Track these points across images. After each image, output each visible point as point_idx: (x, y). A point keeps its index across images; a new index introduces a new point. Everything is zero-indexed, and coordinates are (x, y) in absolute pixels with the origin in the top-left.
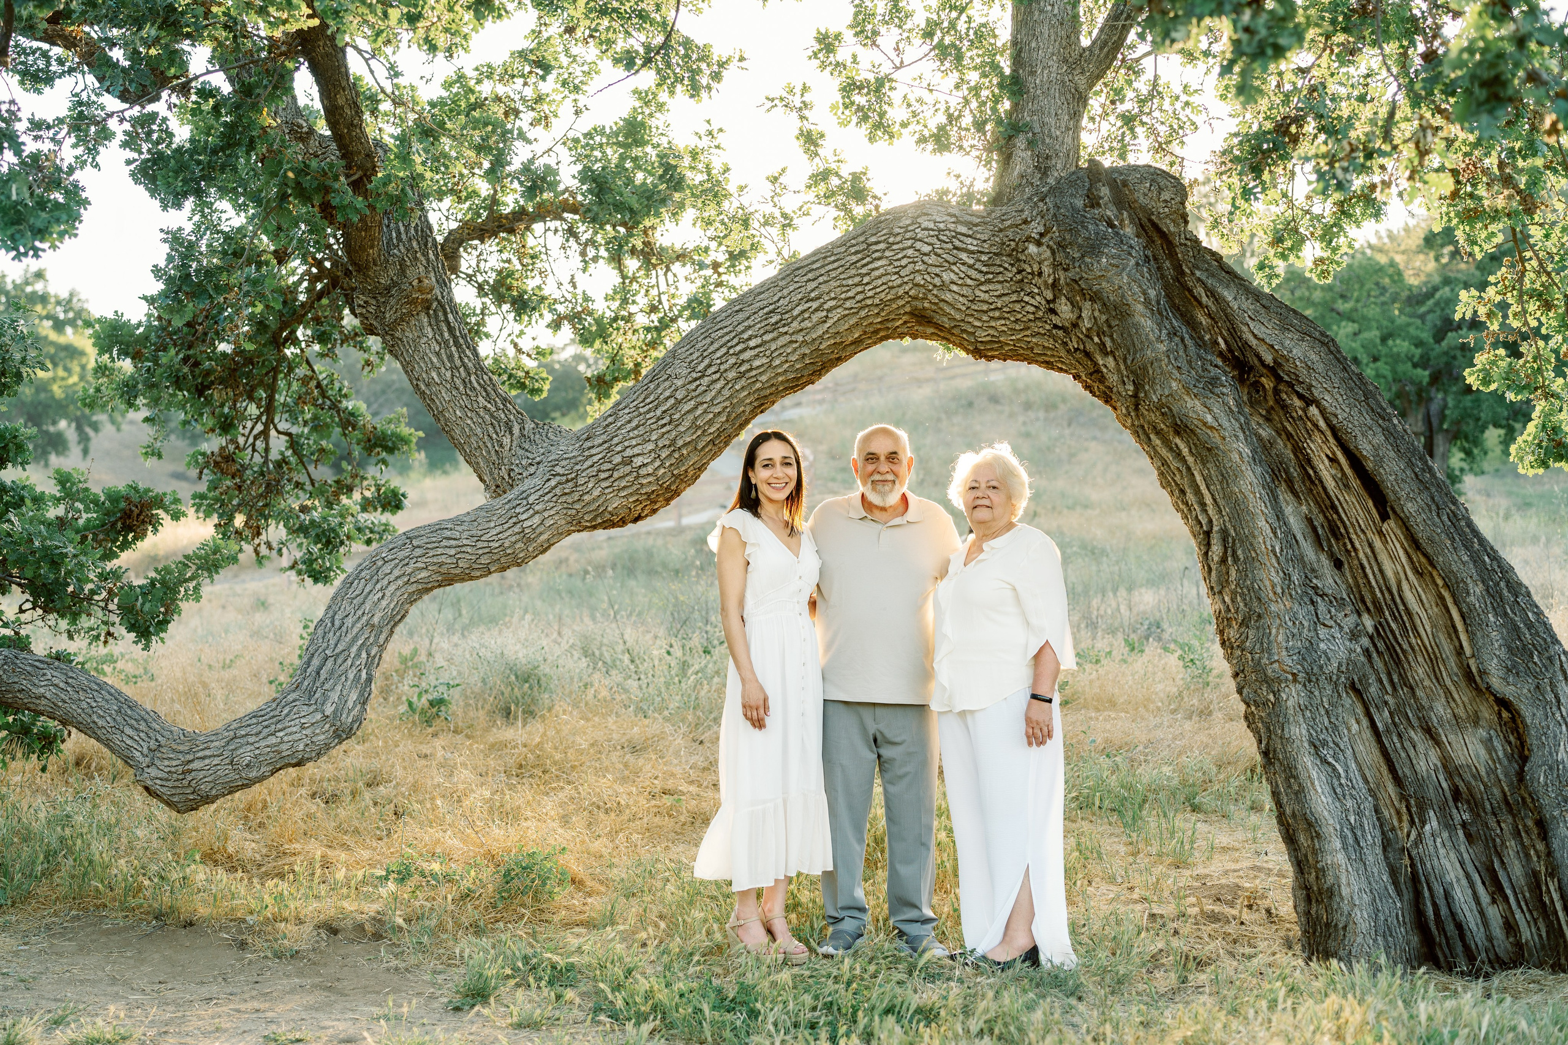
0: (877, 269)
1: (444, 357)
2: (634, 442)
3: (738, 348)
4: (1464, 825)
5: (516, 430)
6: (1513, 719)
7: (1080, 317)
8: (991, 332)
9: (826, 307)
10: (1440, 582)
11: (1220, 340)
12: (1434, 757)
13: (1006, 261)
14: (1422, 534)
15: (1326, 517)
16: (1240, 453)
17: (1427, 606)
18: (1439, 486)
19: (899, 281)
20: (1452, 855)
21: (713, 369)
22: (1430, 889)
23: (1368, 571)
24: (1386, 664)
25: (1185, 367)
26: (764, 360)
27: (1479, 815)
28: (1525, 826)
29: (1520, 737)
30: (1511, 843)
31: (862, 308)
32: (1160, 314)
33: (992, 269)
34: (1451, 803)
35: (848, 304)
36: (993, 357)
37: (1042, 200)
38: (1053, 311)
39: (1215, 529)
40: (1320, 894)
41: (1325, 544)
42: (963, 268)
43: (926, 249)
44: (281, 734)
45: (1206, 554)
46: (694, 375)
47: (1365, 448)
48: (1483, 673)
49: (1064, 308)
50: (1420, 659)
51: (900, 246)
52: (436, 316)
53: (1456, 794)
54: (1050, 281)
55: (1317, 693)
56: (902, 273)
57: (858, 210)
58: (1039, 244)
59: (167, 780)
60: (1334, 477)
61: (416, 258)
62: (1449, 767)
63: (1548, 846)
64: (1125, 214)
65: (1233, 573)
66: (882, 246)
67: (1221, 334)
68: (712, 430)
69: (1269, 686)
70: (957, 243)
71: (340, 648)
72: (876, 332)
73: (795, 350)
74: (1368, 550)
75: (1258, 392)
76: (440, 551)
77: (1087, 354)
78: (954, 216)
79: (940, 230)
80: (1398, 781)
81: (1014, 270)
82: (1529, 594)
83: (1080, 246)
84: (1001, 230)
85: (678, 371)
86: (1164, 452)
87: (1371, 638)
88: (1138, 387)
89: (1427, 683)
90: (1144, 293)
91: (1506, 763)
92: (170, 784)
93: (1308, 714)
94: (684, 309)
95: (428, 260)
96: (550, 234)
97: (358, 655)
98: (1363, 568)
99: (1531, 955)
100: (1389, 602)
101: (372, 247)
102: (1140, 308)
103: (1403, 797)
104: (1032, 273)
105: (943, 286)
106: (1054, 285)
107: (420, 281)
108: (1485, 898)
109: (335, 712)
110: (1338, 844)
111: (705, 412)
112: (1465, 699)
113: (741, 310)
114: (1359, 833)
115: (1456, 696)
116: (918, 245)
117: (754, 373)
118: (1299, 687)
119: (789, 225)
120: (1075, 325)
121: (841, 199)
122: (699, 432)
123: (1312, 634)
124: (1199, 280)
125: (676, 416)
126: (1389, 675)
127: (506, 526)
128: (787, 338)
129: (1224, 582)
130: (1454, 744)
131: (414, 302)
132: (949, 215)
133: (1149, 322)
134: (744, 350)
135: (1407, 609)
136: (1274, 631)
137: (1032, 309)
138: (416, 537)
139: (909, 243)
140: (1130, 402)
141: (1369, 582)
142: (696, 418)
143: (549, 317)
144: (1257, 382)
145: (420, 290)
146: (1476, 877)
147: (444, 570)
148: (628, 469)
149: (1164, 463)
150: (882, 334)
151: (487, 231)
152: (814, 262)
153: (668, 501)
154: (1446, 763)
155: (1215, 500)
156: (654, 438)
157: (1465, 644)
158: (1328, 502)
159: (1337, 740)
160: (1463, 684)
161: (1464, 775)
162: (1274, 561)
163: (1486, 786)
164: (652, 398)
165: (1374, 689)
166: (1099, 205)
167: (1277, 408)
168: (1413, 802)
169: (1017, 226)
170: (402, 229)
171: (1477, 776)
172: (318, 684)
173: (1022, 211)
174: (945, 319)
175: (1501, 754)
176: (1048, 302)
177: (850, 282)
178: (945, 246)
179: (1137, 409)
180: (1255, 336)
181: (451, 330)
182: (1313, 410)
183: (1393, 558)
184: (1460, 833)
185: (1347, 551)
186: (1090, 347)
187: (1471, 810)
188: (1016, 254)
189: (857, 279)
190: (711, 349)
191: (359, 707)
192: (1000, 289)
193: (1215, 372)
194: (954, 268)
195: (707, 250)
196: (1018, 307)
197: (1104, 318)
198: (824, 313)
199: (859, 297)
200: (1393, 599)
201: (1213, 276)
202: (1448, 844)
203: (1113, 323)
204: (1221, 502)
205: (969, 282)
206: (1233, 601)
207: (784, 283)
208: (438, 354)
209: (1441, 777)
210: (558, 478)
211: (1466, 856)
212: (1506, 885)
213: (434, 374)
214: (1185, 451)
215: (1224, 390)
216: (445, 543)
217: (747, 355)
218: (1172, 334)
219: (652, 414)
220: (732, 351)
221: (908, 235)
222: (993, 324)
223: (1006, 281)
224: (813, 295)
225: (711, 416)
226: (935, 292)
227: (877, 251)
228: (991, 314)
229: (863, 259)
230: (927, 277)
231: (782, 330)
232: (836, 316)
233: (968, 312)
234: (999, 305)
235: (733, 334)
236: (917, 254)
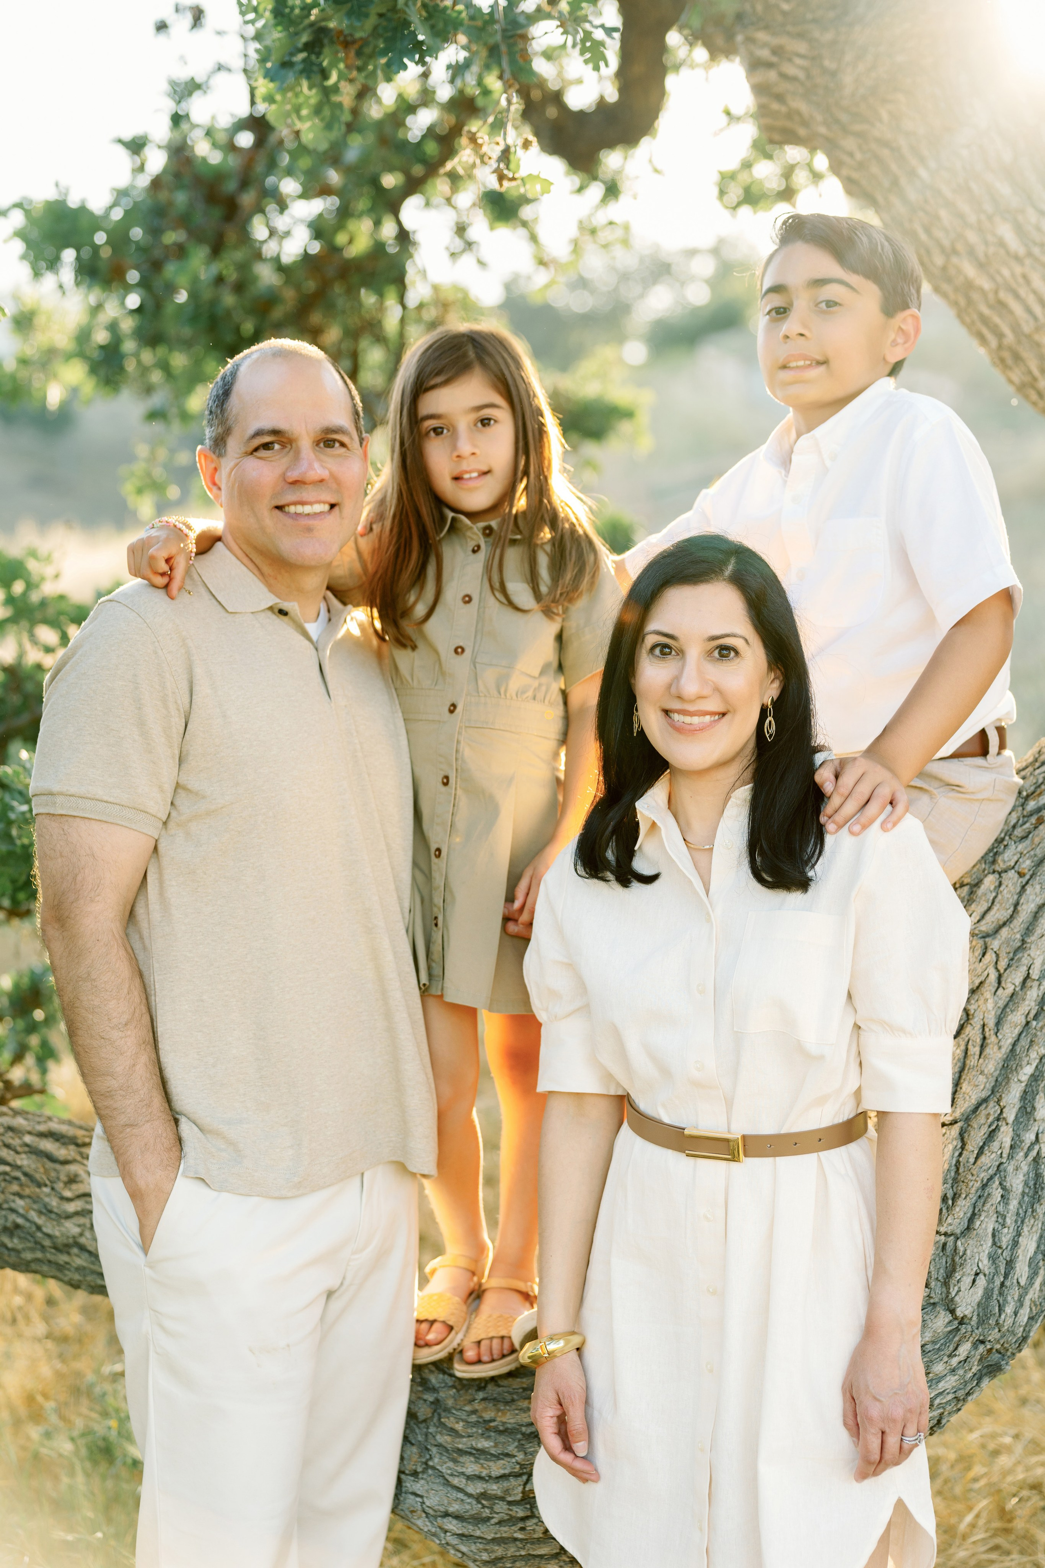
59: (479, 1520)
92: (487, 1532)
109: (983, 1305)
213: (1006, 232)
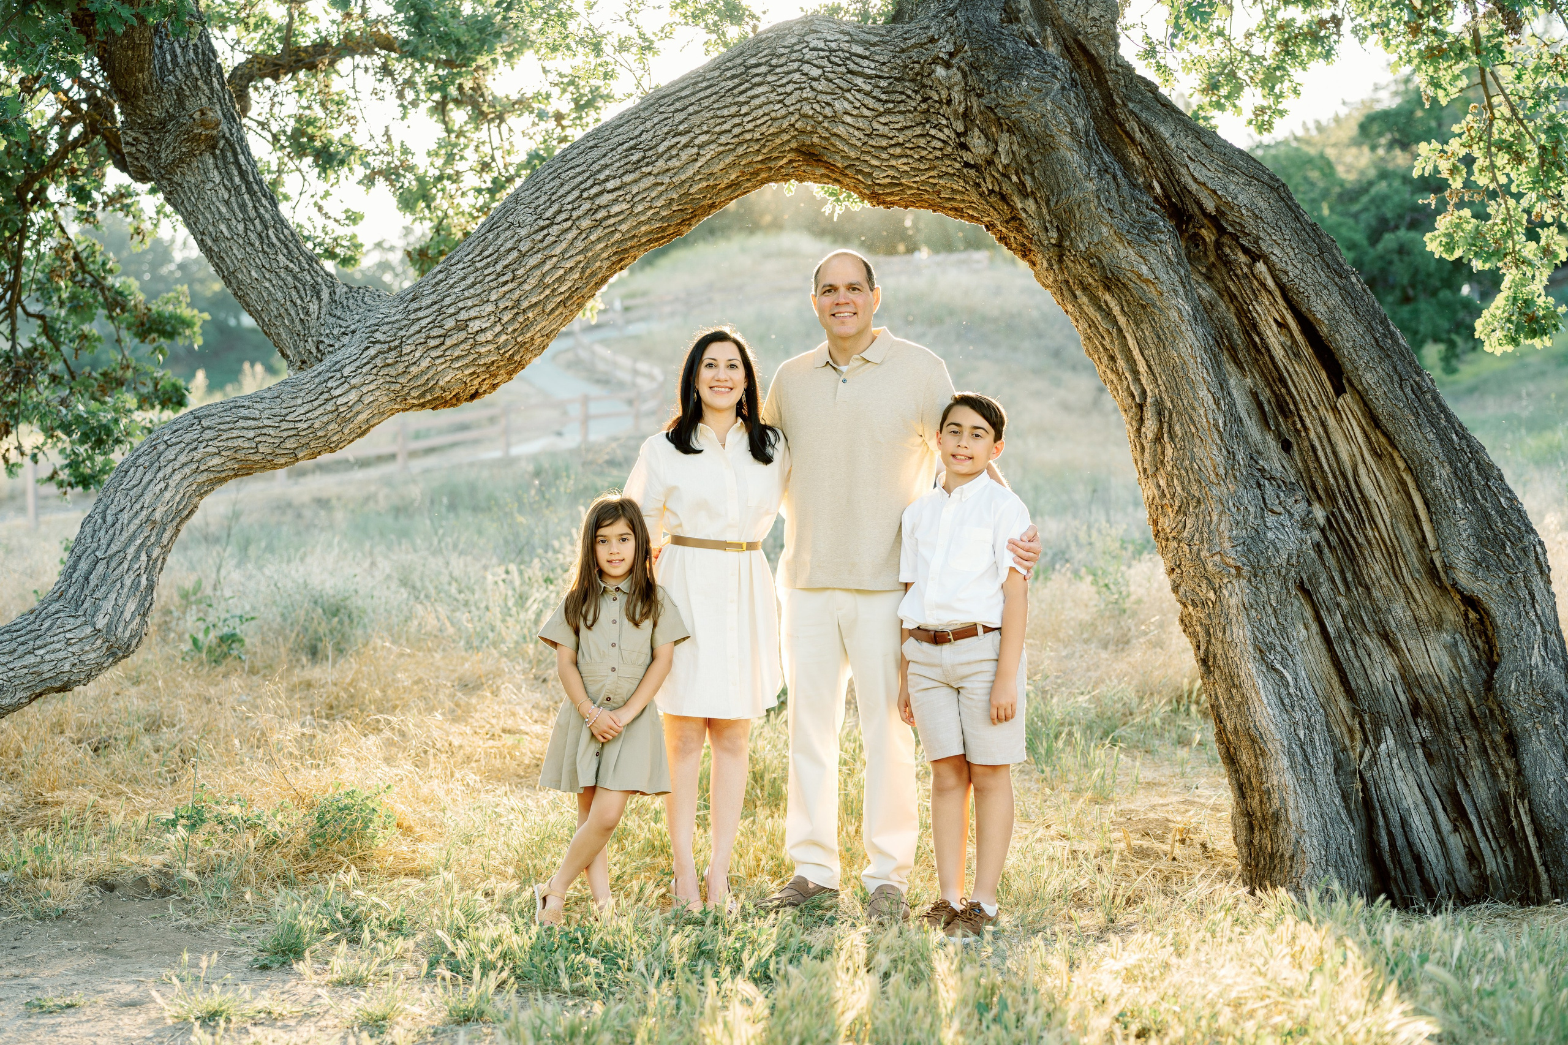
0: (757, 96)
1: (235, 206)
2: (469, 303)
3: (593, 191)
4: (1424, 743)
5: (325, 295)
6: (1481, 620)
7: (996, 152)
8: (891, 173)
9: (697, 142)
10: (1401, 465)
11: (1156, 184)
12: (1391, 666)
13: (909, 87)
14: (1382, 409)
15: (1273, 392)
16: (1180, 311)
17: (1386, 492)
18: (1401, 353)
19: (783, 112)
20: (1410, 778)
21: (563, 216)
22: (1385, 816)
23: (1320, 453)
24: (1338, 561)
25: (1118, 209)
26: (625, 206)
27: (1440, 732)
28: (1492, 741)
29: (1488, 641)
30: (1476, 763)
31: (740, 144)
32: (1089, 147)
33: (893, 97)
34: (1410, 719)
35: (723, 139)
36: (893, 203)
37: (952, 14)
38: (964, 146)
39: (1149, 400)
40: (1264, 819)
41: (1271, 422)
42: (859, 96)
43: (815, 72)
44: (41, 652)
45: (1139, 430)
46: (541, 223)
47: (1319, 310)
48: (1448, 567)
49: (977, 143)
50: (1377, 554)
51: (784, 69)
52: (224, 157)
53: (1416, 709)
54: (961, 110)
55: (1263, 590)
56: (787, 102)
57: (733, 33)
58: (948, 66)
60: (1282, 345)
61: (197, 87)
62: (1409, 679)
63: (1518, 764)
64: (1049, 30)
65: (1169, 451)
66: (763, 69)
67: (1156, 176)
68: (562, 290)
69: (1209, 581)
70: (852, 66)
71: (114, 548)
72: (756, 173)
73: (661, 194)
74: (1320, 430)
75: (1197, 246)
76: (235, 433)
77: (1003, 198)
78: (848, 34)
79: (831, 51)
80: (1350, 693)
81: (919, 97)
82: (1501, 478)
83: (997, 68)
84: (903, 51)
85: (522, 218)
86: (1091, 311)
87: (1322, 530)
88: (1062, 234)
89: (1385, 581)
90: (1071, 123)
91: (1472, 670)
93: (1253, 613)
94: (521, 167)
95: (212, 89)
96: (359, 72)
97: (137, 557)
98: (1314, 450)
99: (1496, 888)
100: (1343, 489)
101: (141, 71)
102: (1066, 139)
103: (1356, 713)
104: (940, 102)
105: (834, 119)
106: (966, 115)
107: (203, 114)
108: (1446, 825)
109: (109, 624)
110: (1285, 762)
111: (555, 267)
112: (1427, 599)
113: (596, 146)
114: (1309, 750)
115: (1417, 596)
116: (806, 68)
117: (612, 221)
118: (1243, 582)
119: (649, 48)
120: (990, 163)
121: (711, 18)
122: (547, 292)
123: (1259, 521)
124: (1131, 112)
125: (520, 272)
126: (1342, 573)
127: (316, 403)
128: (651, 180)
129: (1158, 463)
130: (1414, 651)
131: (196, 139)
132: (843, 32)
133: (1076, 157)
134: (601, 193)
135: (1363, 496)
136: (1215, 518)
137: (939, 145)
138: (206, 417)
139: (796, 65)
140: (1052, 253)
141: (1321, 467)
142: (544, 276)
143: (360, 172)
144: (1196, 234)
145: (203, 124)
146: (1437, 803)
147: (240, 455)
148: (463, 335)
149: (1092, 324)
150: (763, 175)
151: (282, 66)
152: (683, 89)
153: (510, 374)
154: (1405, 671)
155: (1149, 367)
156: (493, 297)
157: (1429, 535)
158: (1275, 374)
159: (1286, 643)
160: (1425, 582)
161: (1425, 686)
162: (1216, 437)
163: (1449, 698)
164: (490, 250)
165: (1325, 589)
166: (1018, 20)
167: (1219, 265)
168: (1367, 718)
169: (922, 45)
170: (178, 51)
171: (1440, 687)
172: (87, 592)
173: (928, 28)
174: (838, 158)
175: (1466, 660)
176: (958, 135)
177: (726, 112)
178: (837, 69)
179: (1060, 261)
180: (1195, 180)
181: (243, 174)
182: (1261, 267)
183: (1349, 438)
184: (1420, 752)
185: (1297, 430)
186: (1007, 188)
187: (1432, 726)
188: (920, 80)
189: (734, 109)
190: (561, 192)
191: (138, 619)
192: (901, 121)
193: (1151, 215)
194: (848, 95)
195: (548, 96)
196: (922, 142)
197: (1024, 152)
198: (695, 150)
199: (736, 131)
200: (1348, 486)
201: (1148, 108)
202: (1406, 765)
203: (1034, 159)
204: (1157, 369)
205: (866, 112)
206: (1168, 486)
207: (647, 113)
208: (227, 203)
209: (1399, 690)
210: (378, 346)
211: (1425, 778)
212: (1469, 809)
213: (223, 227)
214: (1116, 310)
215: (1162, 237)
216: (241, 423)
217: (604, 199)
218: (1104, 170)
219: (491, 269)
220: (585, 195)
221: (794, 56)
222: (893, 162)
223: (909, 111)
224: (681, 128)
225: (562, 272)
226: (826, 124)
227: (757, 75)
228: (891, 151)
229: (741, 84)
230: (816, 106)
231: (645, 170)
232: (708, 153)
233: (864, 148)
234: (901, 140)
235: (587, 174)
236: (804, 78)
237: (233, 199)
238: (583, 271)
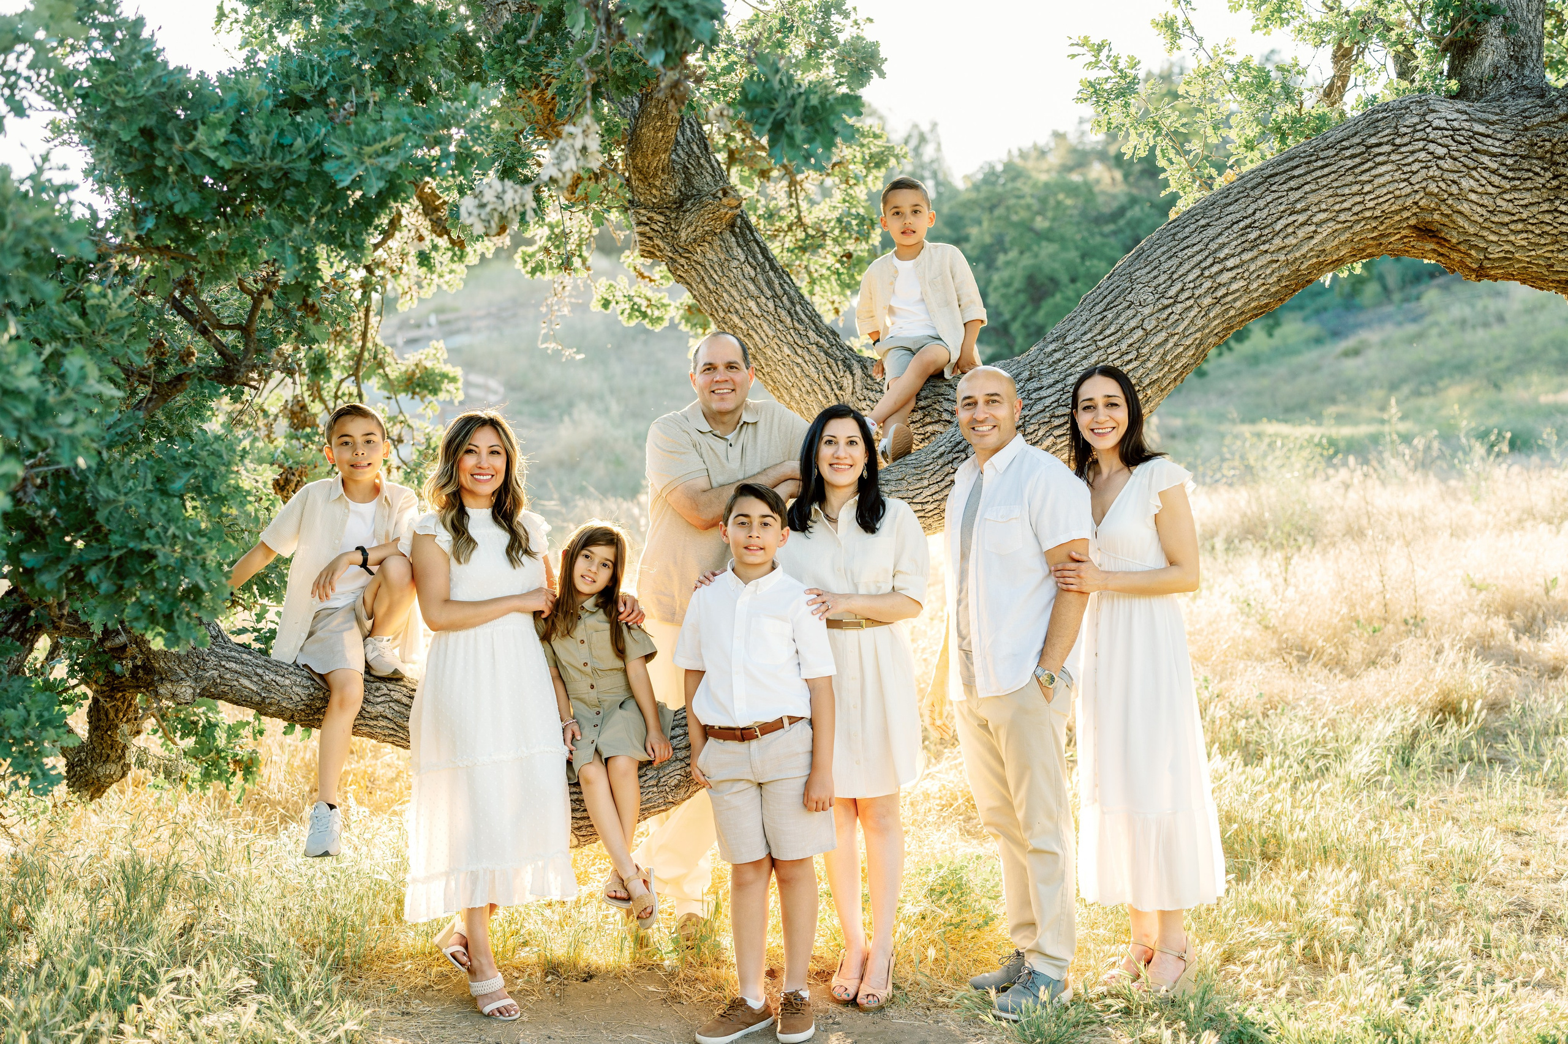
0: (1381, 175)
1: (763, 284)
3: (1215, 269)
8: (1507, 247)
9: (1315, 220)
13: (1537, 165)
19: (1409, 190)
21: (1187, 294)
26: (1242, 283)
31: (1358, 221)
33: (1519, 174)
35: (1342, 217)
42: (1485, 174)
43: (1441, 151)
46: (1166, 302)
51: (1410, 148)
52: (744, 235)
56: (1413, 180)
61: (700, 166)
66: (1387, 148)
68: (1178, 366)
70: (1476, 145)
73: (1275, 271)
78: (1464, 113)
79: (1454, 130)
81: (1549, 175)
84: (1526, 129)
85: (1143, 297)
95: (712, 166)
105: (1461, 197)
111: (1176, 345)
116: (1432, 147)
117: (1230, 298)
125: (1145, 351)
128: (1268, 257)
131: (720, 218)
134: (1220, 272)
139: (1421, 144)
164: (1112, 329)
174: (1455, 233)
177: (1347, 191)
178: (1462, 147)
181: (763, 251)
189: (1355, 188)
190: (1182, 271)
192: (1528, 198)
196: (1548, 218)
198: (1313, 228)
199: (1356, 209)
205: (1491, 189)
208: (753, 280)
217: (1226, 277)
219: (1114, 348)
220: (1207, 273)
221: (1418, 135)
222: (1512, 238)
223: (1536, 188)
224: (1299, 206)
225: (1181, 349)
226: (1450, 202)
227: (1380, 154)
228: (1512, 227)
229: (1363, 163)
230: (1444, 186)
231: (1263, 248)
232: (1325, 230)
233: (1486, 225)
234: (1524, 216)
235: (1206, 253)
236: (1430, 157)
237: (759, 276)
238: (1197, 348)
